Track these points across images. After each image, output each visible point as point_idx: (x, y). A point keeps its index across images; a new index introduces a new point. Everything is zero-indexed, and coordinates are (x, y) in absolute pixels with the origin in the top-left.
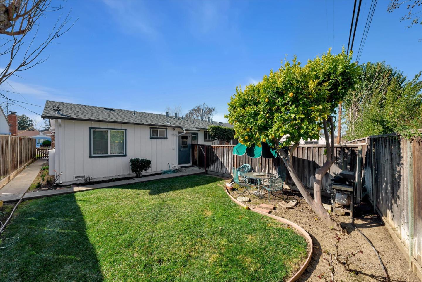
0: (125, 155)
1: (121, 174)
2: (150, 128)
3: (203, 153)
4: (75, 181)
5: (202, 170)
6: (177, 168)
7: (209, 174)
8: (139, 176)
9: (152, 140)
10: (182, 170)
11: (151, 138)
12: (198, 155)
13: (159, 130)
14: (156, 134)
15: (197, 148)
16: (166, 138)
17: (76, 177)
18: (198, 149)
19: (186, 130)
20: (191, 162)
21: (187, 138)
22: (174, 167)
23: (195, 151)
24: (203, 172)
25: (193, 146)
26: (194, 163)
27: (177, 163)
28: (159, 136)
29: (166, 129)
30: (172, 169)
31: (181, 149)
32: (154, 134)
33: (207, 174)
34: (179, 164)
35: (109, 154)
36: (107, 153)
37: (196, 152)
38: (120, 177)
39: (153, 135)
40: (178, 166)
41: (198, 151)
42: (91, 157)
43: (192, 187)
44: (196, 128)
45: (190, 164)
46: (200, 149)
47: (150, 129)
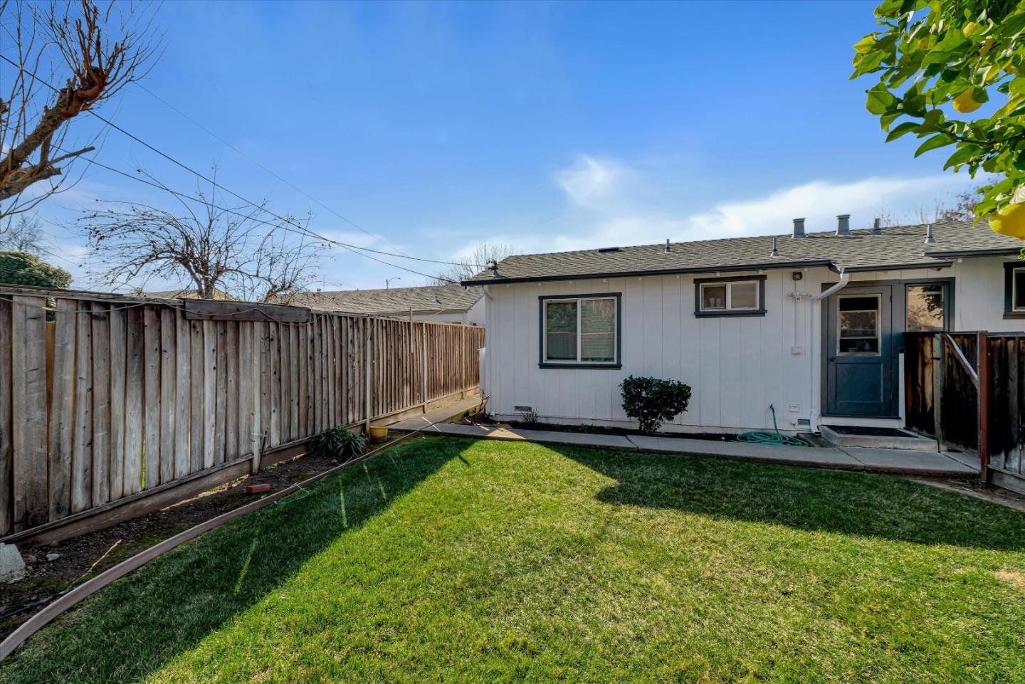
0: (618, 367)
1: (608, 417)
2: (697, 282)
3: (968, 377)
4: (514, 415)
5: (967, 463)
6: (814, 430)
7: (1007, 493)
8: (647, 431)
9: (702, 320)
10: (835, 442)
11: (698, 315)
12: (938, 383)
13: (729, 285)
14: (719, 300)
15: (934, 349)
16: (762, 312)
17: (517, 408)
18: (937, 354)
19: (848, 270)
20: (902, 413)
21: (876, 307)
22: (801, 422)
23: (924, 365)
24: (966, 470)
25: (913, 342)
26: (919, 421)
27: (817, 411)
28: (729, 308)
29: (762, 278)
30: (787, 425)
31: (838, 353)
32: (712, 300)
33: (990, 487)
34: (826, 412)
35: (579, 361)
36: (575, 359)
37: (928, 372)
38: (606, 425)
39: (708, 304)
40: (817, 422)
41: (937, 364)
42: (542, 366)
43: (797, 525)
44: (927, 254)
45: (899, 425)
46: (952, 356)
47: (693, 286)
